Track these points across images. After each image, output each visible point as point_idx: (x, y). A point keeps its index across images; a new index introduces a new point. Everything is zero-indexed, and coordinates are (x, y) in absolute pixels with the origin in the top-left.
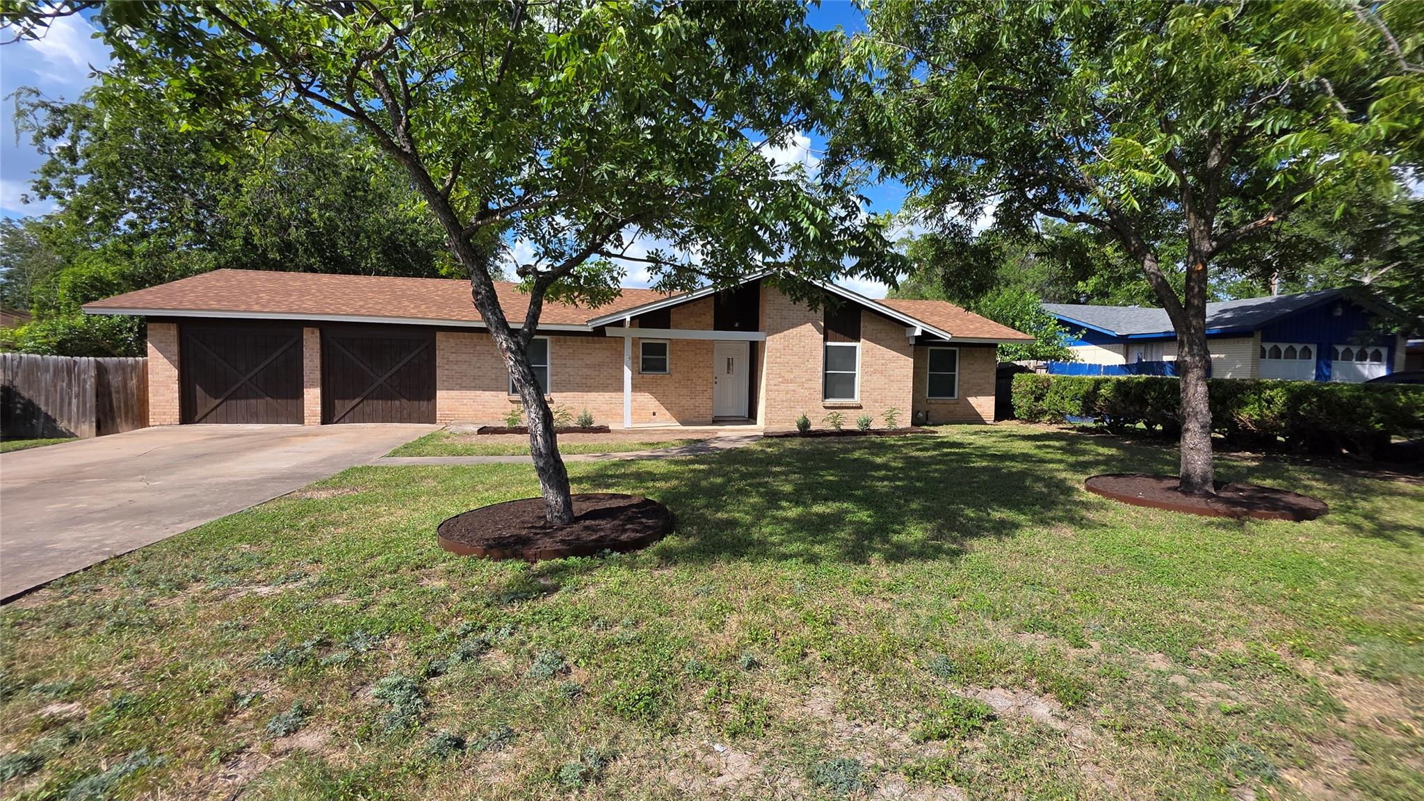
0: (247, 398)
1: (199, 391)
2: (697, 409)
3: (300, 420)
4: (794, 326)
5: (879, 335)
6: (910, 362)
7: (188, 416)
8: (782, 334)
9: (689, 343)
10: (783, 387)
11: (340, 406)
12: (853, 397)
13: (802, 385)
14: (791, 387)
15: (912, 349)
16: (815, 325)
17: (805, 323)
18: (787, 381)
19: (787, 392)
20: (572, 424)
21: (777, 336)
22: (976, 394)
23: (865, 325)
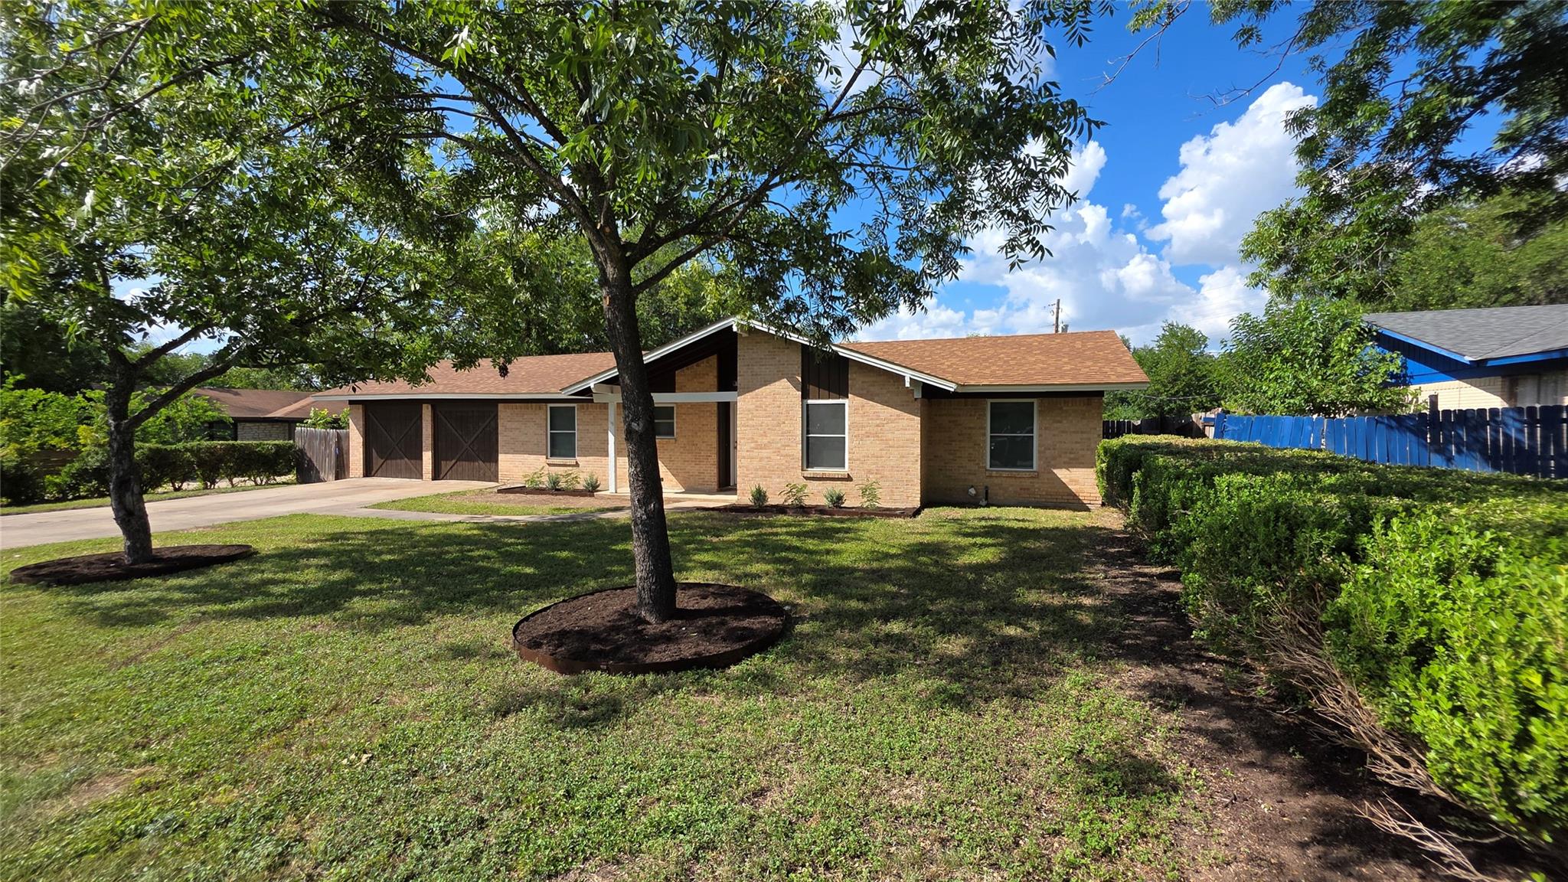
0: (396, 459)
1: (375, 454)
2: (702, 476)
3: (421, 476)
4: (766, 383)
5: (872, 389)
6: (916, 421)
7: (368, 472)
8: (754, 393)
9: (693, 405)
10: (755, 453)
11: (445, 466)
12: (843, 466)
13: (778, 452)
14: (765, 453)
15: (918, 405)
16: (791, 380)
17: (780, 379)
18: (760, 447)
19: (761, 459)
20: (580, 487)
21: (748, 395)
22: (1069, 464)
23: (854, 378)
